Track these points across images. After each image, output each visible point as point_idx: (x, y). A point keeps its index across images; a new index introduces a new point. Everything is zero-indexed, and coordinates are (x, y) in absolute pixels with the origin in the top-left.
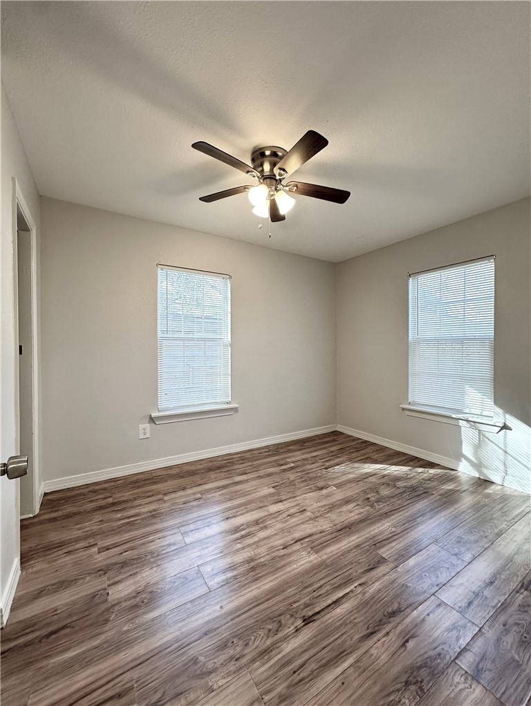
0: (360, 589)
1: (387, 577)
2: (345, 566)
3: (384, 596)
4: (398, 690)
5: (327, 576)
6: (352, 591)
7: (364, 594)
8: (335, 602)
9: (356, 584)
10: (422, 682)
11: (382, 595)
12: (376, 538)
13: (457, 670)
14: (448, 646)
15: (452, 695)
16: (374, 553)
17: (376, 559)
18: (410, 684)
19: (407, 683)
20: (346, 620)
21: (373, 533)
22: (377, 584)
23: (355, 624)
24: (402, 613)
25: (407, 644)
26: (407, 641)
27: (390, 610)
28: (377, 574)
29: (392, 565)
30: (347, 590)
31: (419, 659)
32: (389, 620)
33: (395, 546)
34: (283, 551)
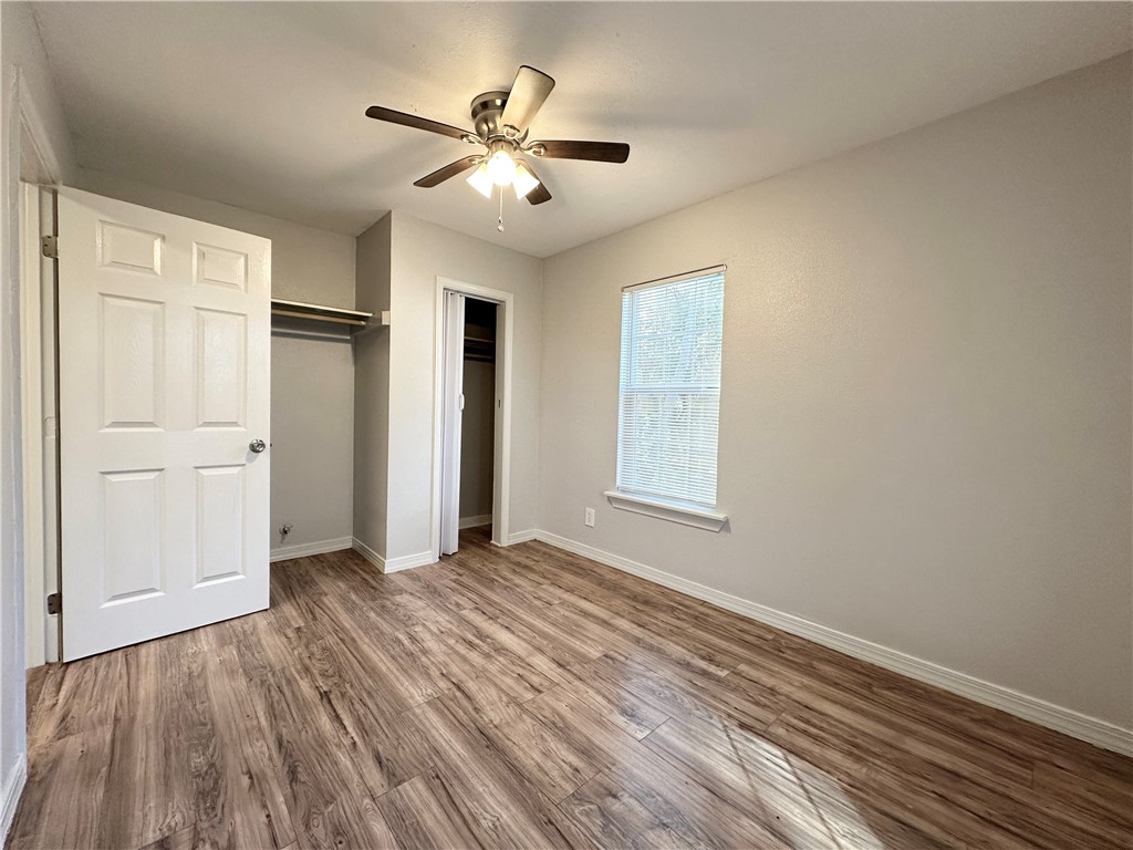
0: (347, 742)
1: (356, 778)
2: (395, 731)
3: (324, 766)
4: (212, 756)
5: (382, 713)
6: (347, 733)
7: (338, 746)
8: (337, 716)
9: (356, 739)
10: (203, 779)
11: (327, 765)
12: (454, 782)
13: (184, 823)
14: (215, 825)
15: (170, 804)
16: (415, 772)
17: (399, 772)
18: (210, 768)
19: (212, 765)
20: (310, 726)
21: (474, 781)
22: (349, 764)
23: (300, 732)
24: (287, 782)
25: (246, 777)
26: (251, 778)
27: (300, 769)
28: (366, 766)
29: (379, 792)
30: (350, 729)
31: (224, 784)
32: (287, 764)
33: (430, 810)
34: (438, 673)
